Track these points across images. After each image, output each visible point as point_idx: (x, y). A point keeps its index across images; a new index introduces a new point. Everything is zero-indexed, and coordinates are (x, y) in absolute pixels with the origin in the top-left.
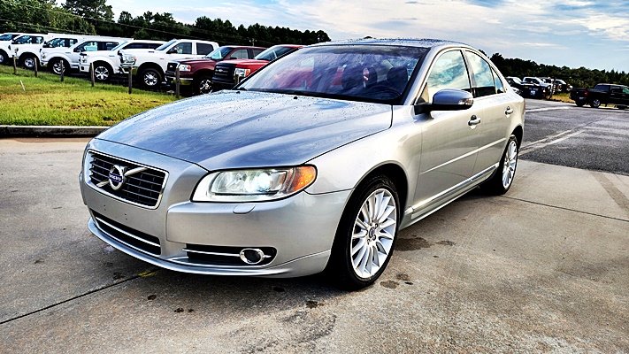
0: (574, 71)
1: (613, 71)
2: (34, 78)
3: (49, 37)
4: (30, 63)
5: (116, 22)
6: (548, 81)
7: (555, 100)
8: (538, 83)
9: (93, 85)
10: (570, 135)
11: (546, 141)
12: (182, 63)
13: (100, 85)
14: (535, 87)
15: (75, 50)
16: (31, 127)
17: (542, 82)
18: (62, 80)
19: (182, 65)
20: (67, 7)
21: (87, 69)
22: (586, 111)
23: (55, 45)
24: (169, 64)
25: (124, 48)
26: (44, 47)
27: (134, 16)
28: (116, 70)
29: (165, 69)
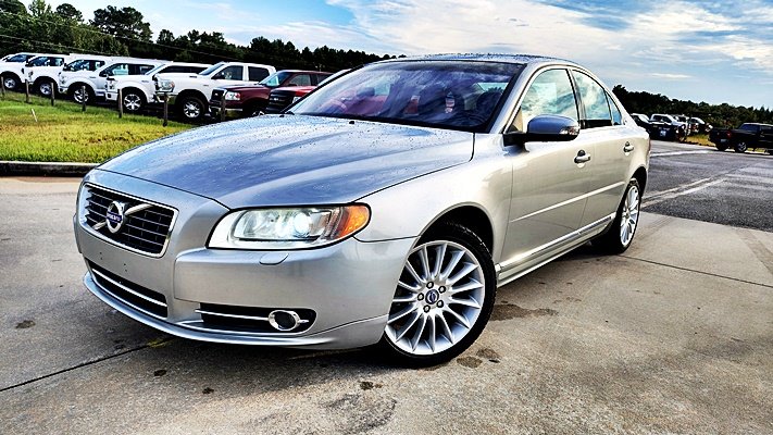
0: (715, 108)
1: (762, 108)
2: (50, 107)
3: (70, 58)
4: (46, 90)
5: (155, 42)
6: (682, 119)
7: (690, 143)
8: (670, 121)
9: (120, 117)
10: (708, 184)
11: (678, 191)
12: (229, 90)
13: (129, 117)
14: (666, 126)
15: (102, 74)
16: (38, 163)
17: (674, 120)
18: (84, 110)
19: (229, 93)
20: (95, 24)
21: (114, 97)
22: (729, 155)
23: (77, 68)
24: (214, 92)
25: (160, 72)
26: (64, 70)
27: (176, 36)
28: (150, 99)
29: (209, 98)
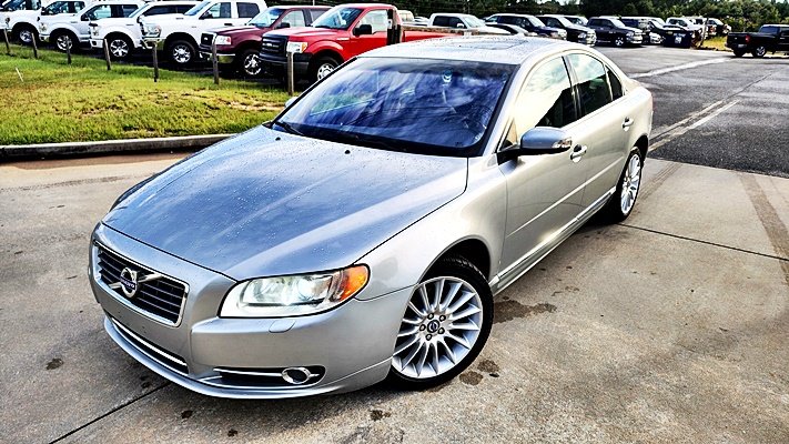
2: (34, 60)
4: (26, 37)
6: (699, 22)
7: (706, 49)
8: (686, 25)
9: (109, 68)
10: (720, 110)
11: (688, 124)
12: (219, 34)
13: (119, 67)
15: (84, 18)
16: (34, 146)
17: (691, 23)
18: (70, 61)
19: (219, 37)
21: (99, 44)
23: (56, 11)
24: (204, 35)
25: (146, 14)
26: (42, 14)
28: (137, 45)
29: (199, 42)
